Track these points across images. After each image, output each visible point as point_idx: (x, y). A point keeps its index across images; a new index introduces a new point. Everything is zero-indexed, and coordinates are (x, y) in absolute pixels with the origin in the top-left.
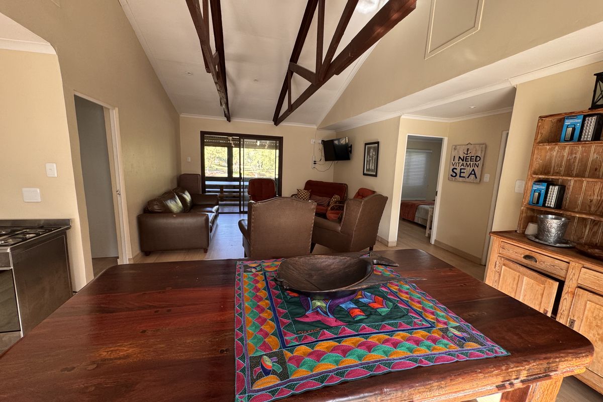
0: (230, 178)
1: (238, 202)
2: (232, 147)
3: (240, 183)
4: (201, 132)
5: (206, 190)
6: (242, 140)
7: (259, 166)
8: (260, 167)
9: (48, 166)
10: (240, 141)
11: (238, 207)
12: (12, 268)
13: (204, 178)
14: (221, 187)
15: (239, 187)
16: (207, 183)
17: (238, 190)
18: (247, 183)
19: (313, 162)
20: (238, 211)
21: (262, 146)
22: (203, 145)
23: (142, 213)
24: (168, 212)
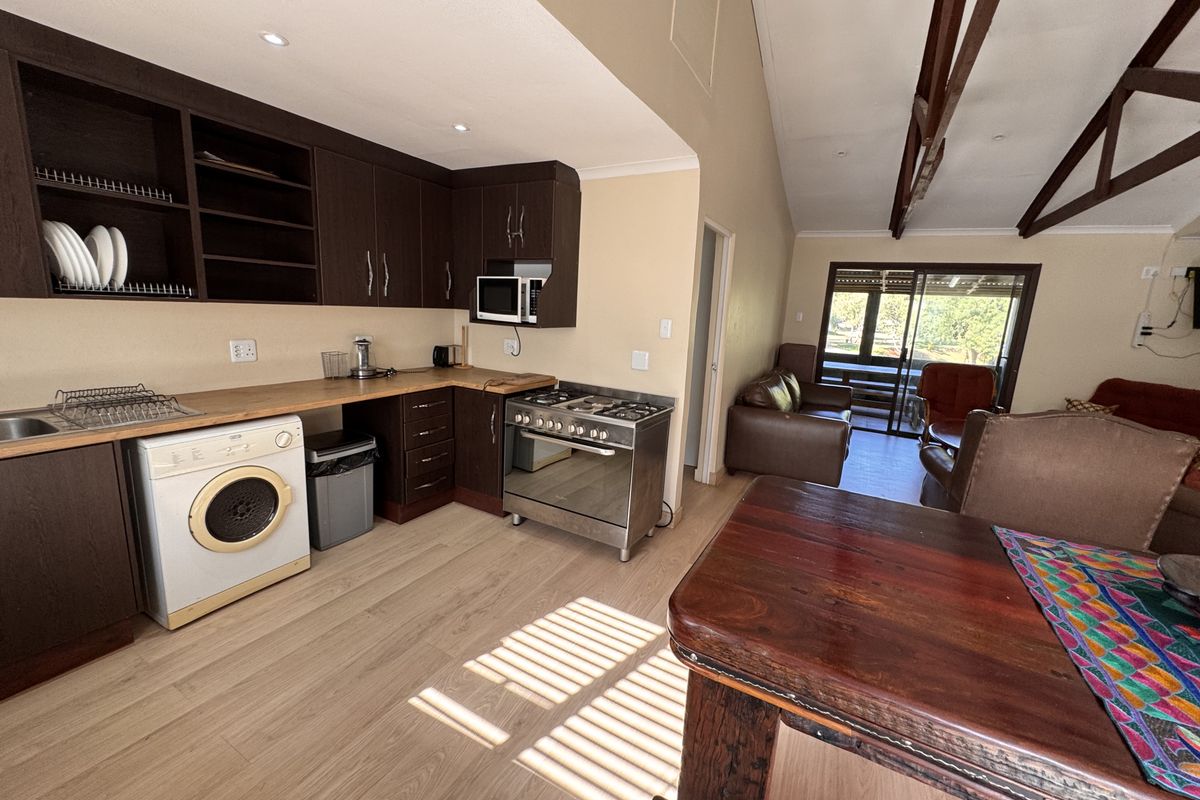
0: (865, 356)
1: (888, 412)
2: (882, 292)
3: (899, 371)
4: (831, 263)
5: (823, 378)
6: (920, 277)
7: (956, 334)
8: (959, 336)
9: (664, 322)
10: (915, 280)
11: (887, 422)
12: (633, 448)
13: (823, 356)
14: (847, 375)
15: (896, 379)
16: (827, 364)
17: (893, 385)
18: (918, 373)
19: (1140, 330)
20: (886, 430)
21: (961, 290)
22: (831, 289)
23: (733, 404)
24: (772, 406)
